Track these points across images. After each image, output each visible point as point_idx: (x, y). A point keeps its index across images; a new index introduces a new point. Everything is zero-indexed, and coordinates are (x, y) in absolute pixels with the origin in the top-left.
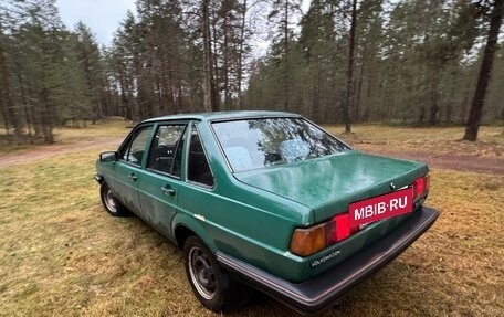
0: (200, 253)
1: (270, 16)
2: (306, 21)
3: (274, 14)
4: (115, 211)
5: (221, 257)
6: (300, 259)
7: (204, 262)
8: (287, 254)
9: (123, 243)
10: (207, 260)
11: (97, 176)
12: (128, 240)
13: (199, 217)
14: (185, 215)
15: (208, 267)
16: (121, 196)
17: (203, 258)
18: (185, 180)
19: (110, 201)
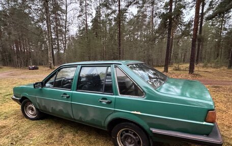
0: (127, 131)
1: (78, 17)
2: (95, 21)
3: (80, 16)
5: (154, 130)
6: (212, 124)
7: (132, 136)
8: (204, 123)
9: (53, 135)
10: (135, 135)
11: (14, 97)
12: (56, 133)
13: (135, 112)
14: (122, 113)
15: (135, 138)
16: (47, 107)
17: (131, 133)
18: (118, 95)
19: (30, 112)
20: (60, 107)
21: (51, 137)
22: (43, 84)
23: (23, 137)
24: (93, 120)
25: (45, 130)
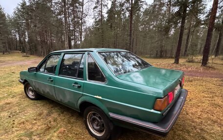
0: (94, 114)
1: (94, 8)
2: (110, 12)
3: (96, 7)
4: (33, 97)
5: (112, 115)
6: (159, 112)
7: (98, 118)
8: (152, 111)
9: (43, 113)
10: (99, 118)
11: (20, 80)
12: (45, 112)
13: (98, 97)
14: (88, 96)
15: (100, 121)
16: (40, 89)
17: (97, 116)
18: (86, 80)
19: (31, 93)
20: (47, 90)
21: (40, 115)
22: (38, 69)
23: (20, 112)
24: (69, 102)
25: (38, 109)
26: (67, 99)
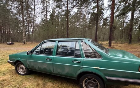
0: (89, 79)
3: (43, 12)
4: (24, 73)
5: (108, 78)
7: (93, 82)
8: (138, 72)
11: (9, 61)
13: (96, 68)
14: (88, 68)
15: (95, 83)
16: (35, 67)
17: (92, 80)
20: (45, 66)
21: (38, 85)
22: (32, 52)
23: (19, 86)
24: (67, 73)
26: (66, 71)
